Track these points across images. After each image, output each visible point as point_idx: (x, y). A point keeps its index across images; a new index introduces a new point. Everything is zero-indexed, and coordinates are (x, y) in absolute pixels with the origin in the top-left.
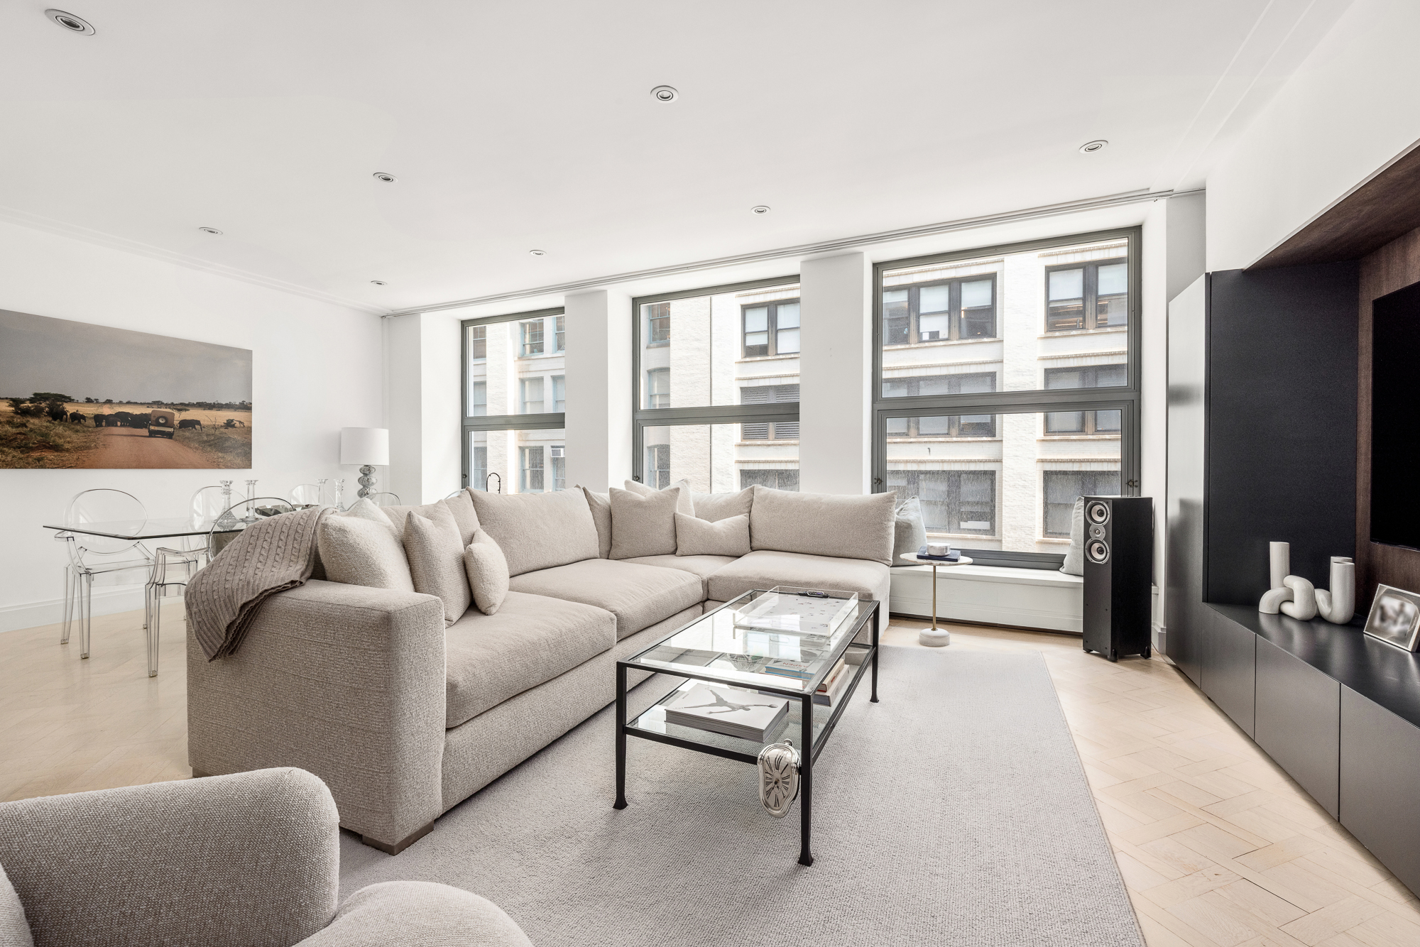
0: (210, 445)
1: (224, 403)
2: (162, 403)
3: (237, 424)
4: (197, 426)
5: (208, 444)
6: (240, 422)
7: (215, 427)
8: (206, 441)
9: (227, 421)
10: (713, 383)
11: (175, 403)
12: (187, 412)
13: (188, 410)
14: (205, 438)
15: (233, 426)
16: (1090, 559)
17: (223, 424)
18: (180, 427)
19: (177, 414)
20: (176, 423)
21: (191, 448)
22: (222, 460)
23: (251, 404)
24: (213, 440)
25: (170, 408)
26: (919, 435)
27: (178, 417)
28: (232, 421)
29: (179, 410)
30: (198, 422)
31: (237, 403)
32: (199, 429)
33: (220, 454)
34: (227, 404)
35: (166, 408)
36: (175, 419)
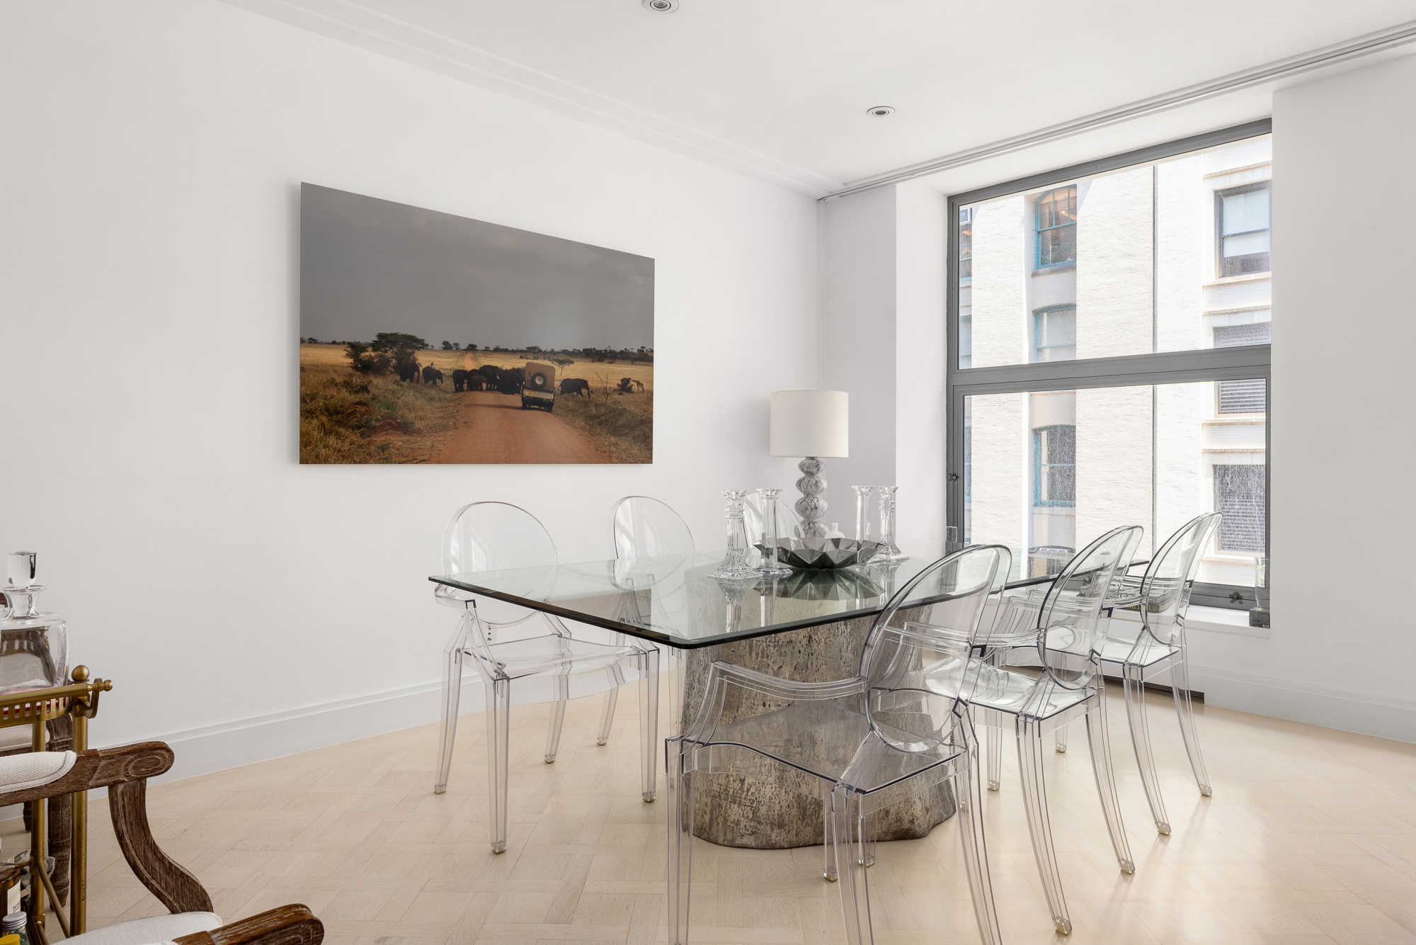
0: (600, 424)
1: (618, 351)
2: (540, 351)
3: (635, 387)
4: (584, 391)
5: (597, 420)
6: (639, 384)
7: (606, 392)
8: (597, 417)
9: (622, 380)
11: (556, 350)
12: (571, 366)
13: (572, 362)
14: (594, 411)
15: (629, 390)
17: (616, 387)
18: (562, 393)
19: (556, 367)
20: (557, 384)
21: (575, 427)
22: (615, 450)
23: (652, 351)
24: (603, 415)
25: (549, 359)
27: (563, 373)
28: (628, 380)
29: (561, 363)
30: (584, 383)
31: (635, 351)
32: (586, 395)
33: (612, 438)
34: (621, 352)
35: (544, 359)
36: (556, 378)
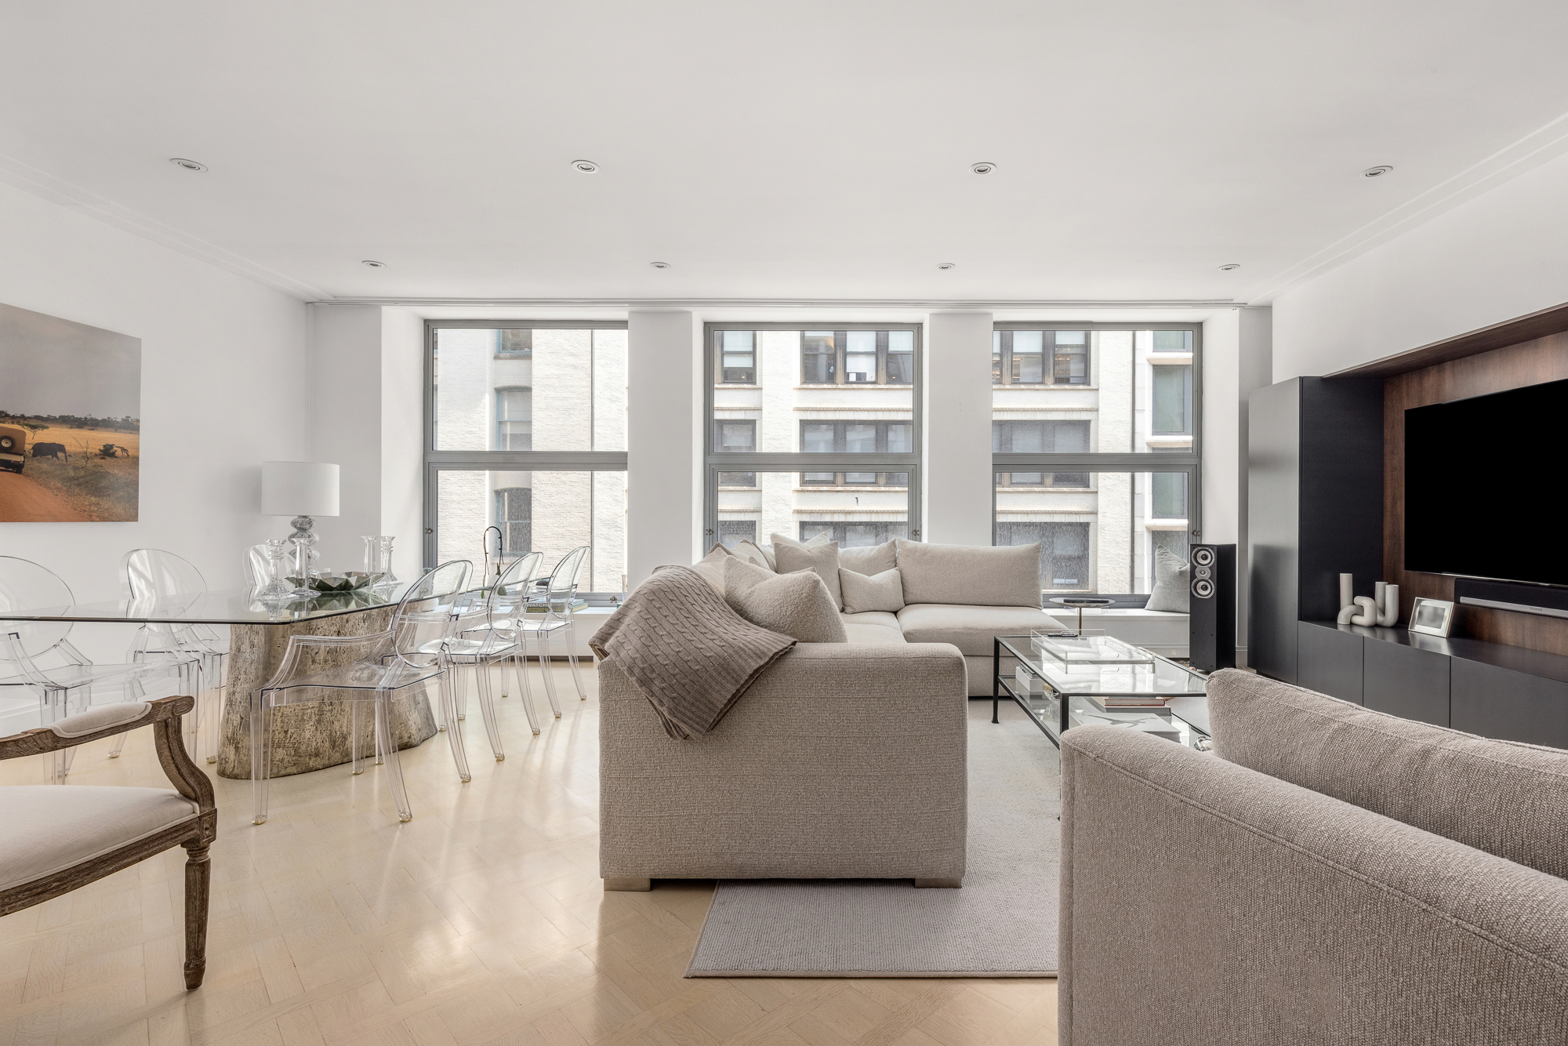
0: (79, 485)
1: (100, 419)
2: (7, 415)
3: (119, 453)
4: (60, 454)
5: (76, 482)
6: (123, 449)
7: (86, 457)
8: (74, 479)
9: (105, 446)
10: (595, 411)
11: (27, 415)
12: (45, 430)
13: (47, 428)
14: (72, 473)
15: (113, 455)
16: (1196, 595)
17: (98, 452)
18: (34, 455)
19: (29, 433)
20: (28, 447)
21: (50, 488)
22: (95, 509)
23: (138, 421)
24: (83, 477)
25: (18, 423)
26: (846, 483)
27: (32, 438)
28: (111, 446)
29: (33, 427)
30: (61, 448)
31: (119, 420)
32: (63, 458)
33: (93, 499)
34: (104, 421)
35: (13, 423)
36: (27, 441)
